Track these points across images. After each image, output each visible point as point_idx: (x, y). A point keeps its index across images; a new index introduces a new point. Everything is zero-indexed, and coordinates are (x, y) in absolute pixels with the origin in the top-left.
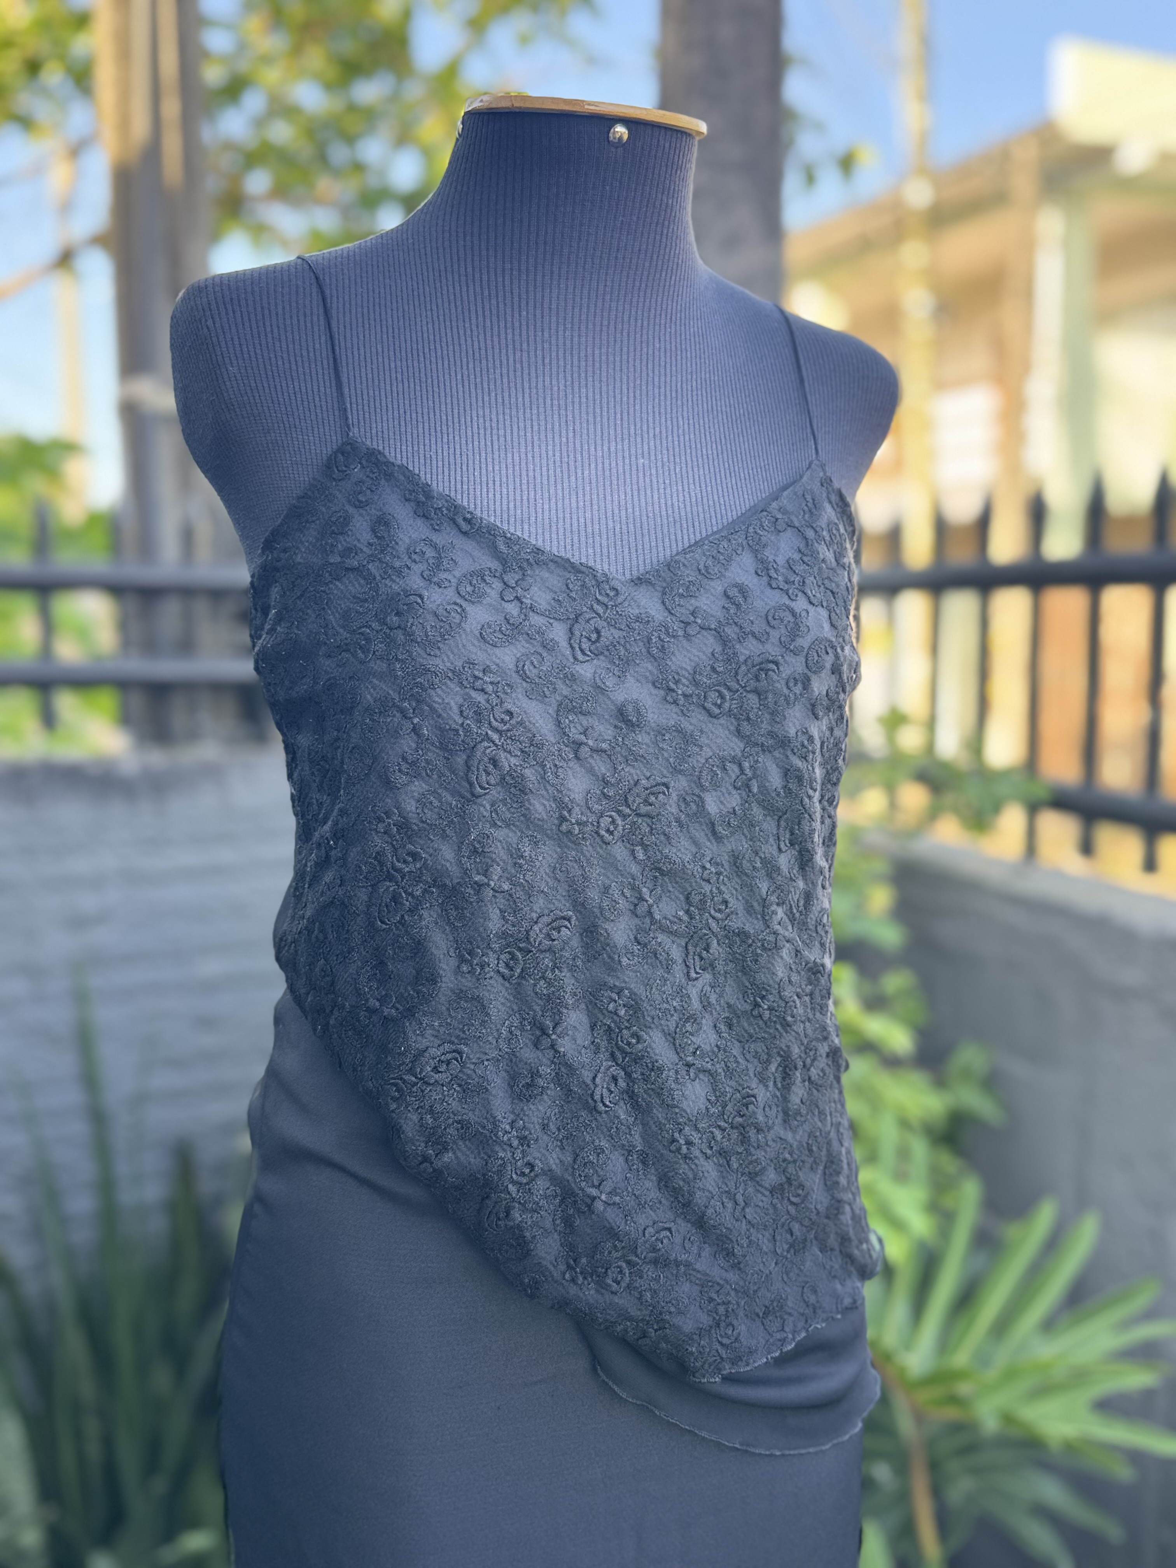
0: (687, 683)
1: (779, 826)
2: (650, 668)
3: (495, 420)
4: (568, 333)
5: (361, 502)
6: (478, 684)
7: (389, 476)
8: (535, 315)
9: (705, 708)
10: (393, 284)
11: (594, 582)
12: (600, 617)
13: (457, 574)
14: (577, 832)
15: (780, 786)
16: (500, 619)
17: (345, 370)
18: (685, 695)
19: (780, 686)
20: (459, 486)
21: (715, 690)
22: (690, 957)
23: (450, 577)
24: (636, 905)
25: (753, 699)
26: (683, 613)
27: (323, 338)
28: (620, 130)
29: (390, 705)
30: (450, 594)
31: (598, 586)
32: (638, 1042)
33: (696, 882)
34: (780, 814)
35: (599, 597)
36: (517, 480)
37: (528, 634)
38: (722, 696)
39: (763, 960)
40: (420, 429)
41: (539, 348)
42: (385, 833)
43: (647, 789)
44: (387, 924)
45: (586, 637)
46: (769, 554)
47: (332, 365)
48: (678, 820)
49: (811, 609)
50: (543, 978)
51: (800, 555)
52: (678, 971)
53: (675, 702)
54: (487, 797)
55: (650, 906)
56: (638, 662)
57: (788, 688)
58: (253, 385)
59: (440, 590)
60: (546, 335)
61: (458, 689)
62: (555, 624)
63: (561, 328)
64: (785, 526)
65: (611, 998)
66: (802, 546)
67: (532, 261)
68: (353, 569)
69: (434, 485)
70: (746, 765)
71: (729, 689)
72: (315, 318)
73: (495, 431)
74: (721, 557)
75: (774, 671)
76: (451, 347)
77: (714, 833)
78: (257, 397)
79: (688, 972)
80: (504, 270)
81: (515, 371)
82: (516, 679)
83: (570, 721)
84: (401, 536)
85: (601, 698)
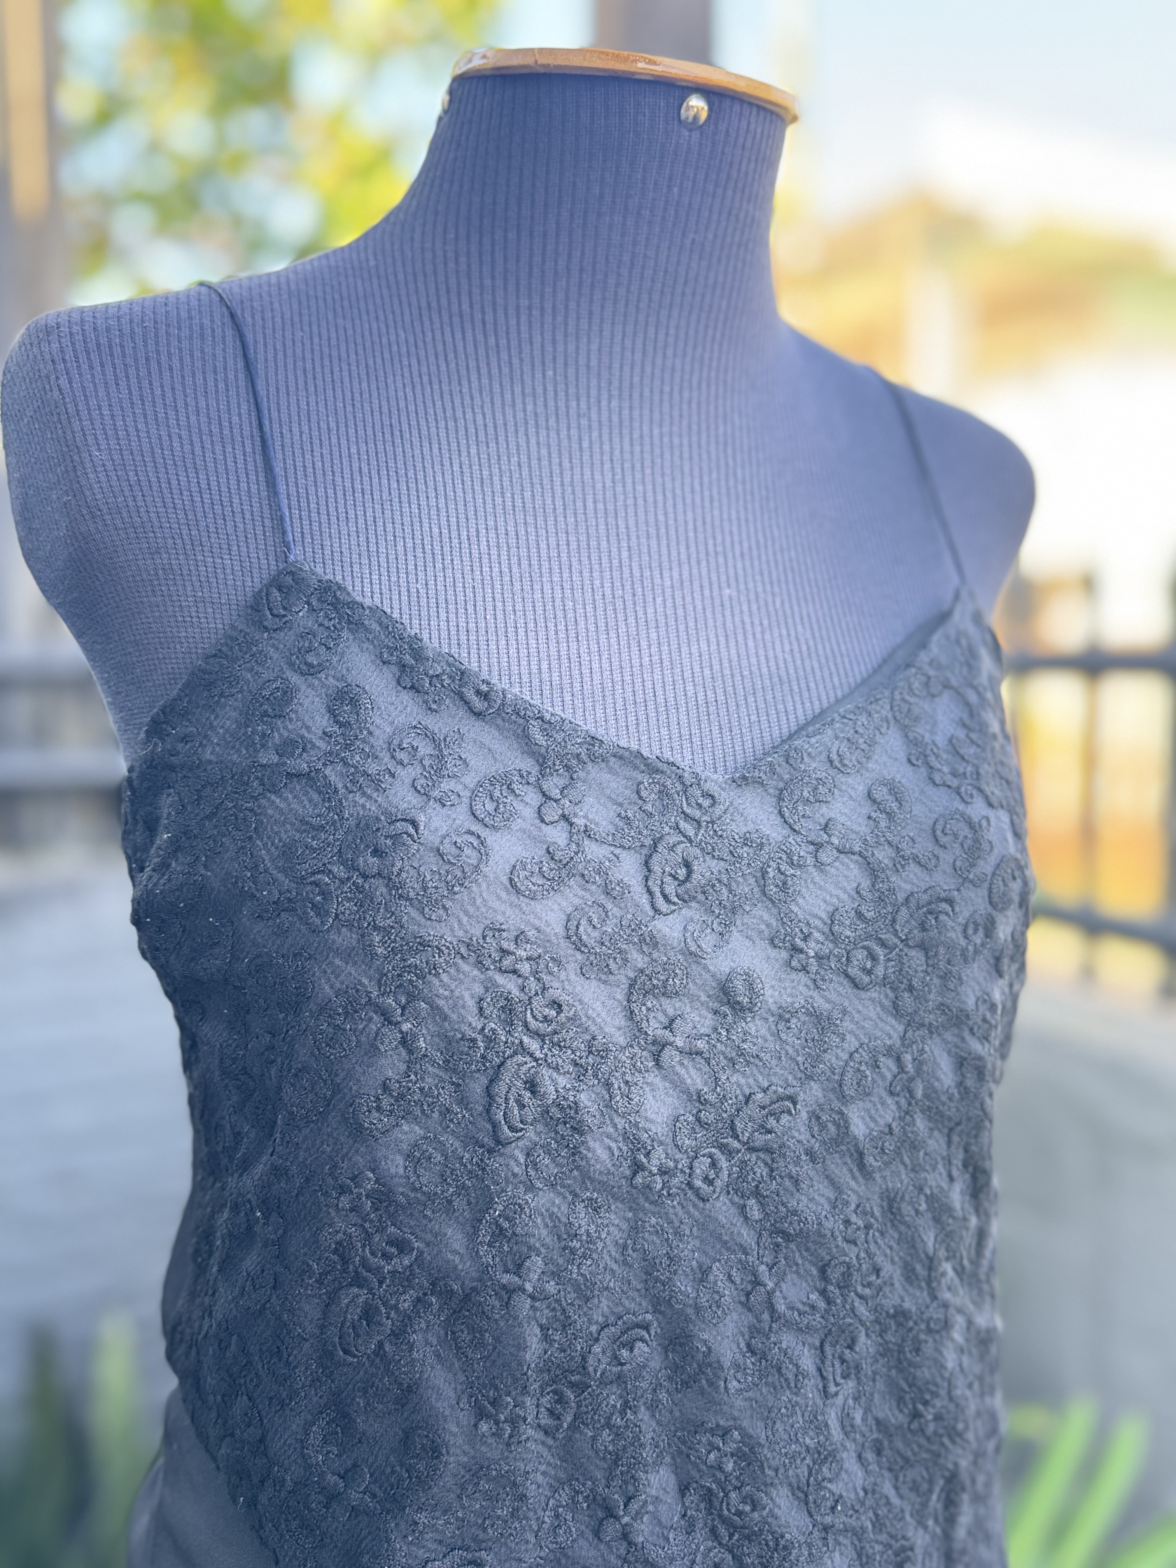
0: (821, 938)
1: (949, 1143)
2: (766, 917)
3: (512, 534)
4: (615, 403)
5: (310, 665)
6: (507, 962)
7: (356, 625)
8: (566, 377)
9: (847, 976)
10: (349, 326)
11: (679, 787)
12: (690, 841)
13: (470, 780)
14: (659, 1186)
15: (953, 1084)
16: (540, 852)
17: (280, 456)
18: (819, 957)
19: (955, 935)
20: (463, 638)
21: (864, 947)
22: (828, 1363)
23: (459, 788)
24: (748, 1294)
25: (917, 957)
26: (810, 828)
27: (244, 407)
28: (697, 104)
29: (363, 1001)
30: (461, 817)
31: (685, 792)
32: (753, 1510)
33: (837, 1246)
34: (952, 1124)
35: (688, 811)
36: (551, 625)
37: (583, 875)
38: (873, 957)
39: (928, 1349)
40: (400, 548)
41: (574, 424)
42: (352, 1210)
43: (764, 1108)
44: (355, 1356)
45: (671, 875)
46: (921, 730)
47: (258, 448)
48: (810, 1153)
49: (991, 813)
50: (608, 1425)
51: (965, 731)
52: (811, 1389)
53: (804, 969)
54: (520, 1144)
55: (770, 1294)
56: (747, 908)
57: (966, 937)
58: (133, 479)
59: (445, 811)
60: (583, 405)
61: (476, 972)
62: (623, 854)
63: (605, 396)
64: (940, 687)
65: (710, 1443)
66: (965, 716)
67: (561, 296)
68: (299, 776)
69: (425, 636)
70: (908, 1058)
71: (883, 944)
72: (231, 376)
73: (514, 550)
74: (861, 741)
75: (947, 914)
76: (442, 424)
77: (862, 1166)
78: (140, 498)
79: (825, 1387)
80: (518, 308)
81: (539, 459)
82: (565, 949)
83: (648, 1009)
84: (378, 721)
85: (695, 969)
